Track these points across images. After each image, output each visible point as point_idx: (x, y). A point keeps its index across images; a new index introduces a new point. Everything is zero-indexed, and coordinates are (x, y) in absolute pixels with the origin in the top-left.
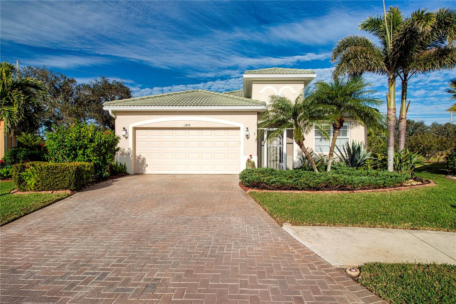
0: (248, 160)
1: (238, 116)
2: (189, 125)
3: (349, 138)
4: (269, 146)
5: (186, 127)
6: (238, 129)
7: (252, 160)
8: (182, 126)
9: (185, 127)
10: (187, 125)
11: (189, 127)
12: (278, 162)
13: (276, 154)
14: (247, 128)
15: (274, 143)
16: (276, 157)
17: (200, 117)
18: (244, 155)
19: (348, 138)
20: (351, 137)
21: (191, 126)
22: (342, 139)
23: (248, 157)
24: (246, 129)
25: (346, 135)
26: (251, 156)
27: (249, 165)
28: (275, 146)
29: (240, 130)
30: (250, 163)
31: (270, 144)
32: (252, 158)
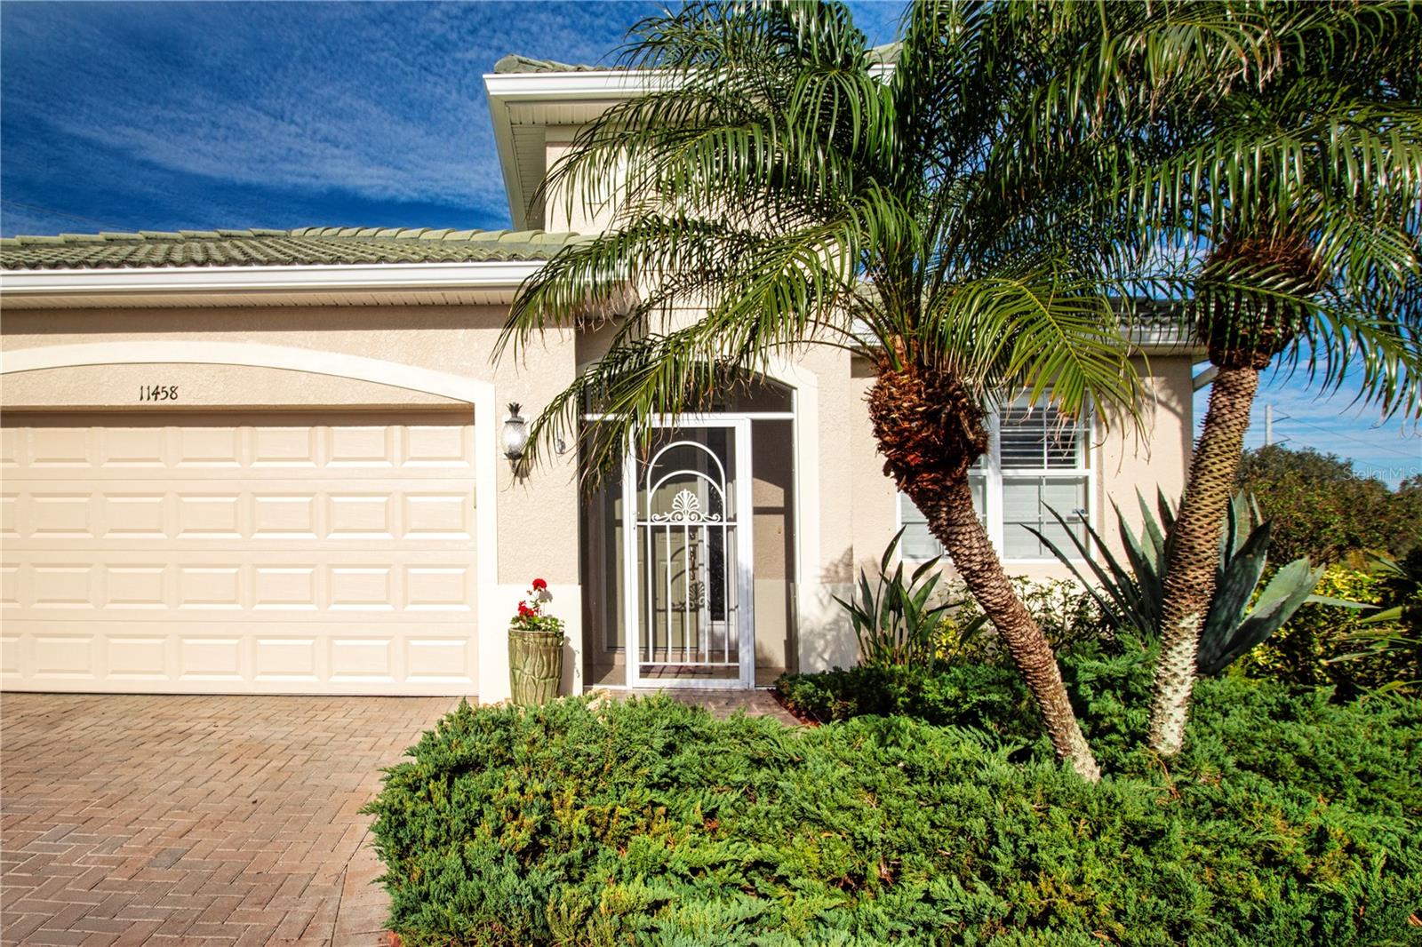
0: (522, 608)
1: (461, 333)
2: (173, 389)
3: (1092, 474)
4: (649, 524)
5: (152, 402)
6: (461, 414)
7: (547, 609)
8: (129, 398)
9: (145, 402)
10: (156, 394)
11: (168, 402)
12: (705, 613)
13: (693, 568)
14: (515, 409)
15: (681, 504)
16: (695, 589)
17: (234, 340)
18: (500, 579)
19: (1086, 480)
20: (1100, 473)
21: (185, 399)
22: (1051, 482)
23: (523, 593)
24: (509, 416)
25: (1070, 462)
26: (539, 584)
27: (526, 650)
28: (686, 523)
29: (472, 422)
30: (532, 638)
31: (656, 510)
32: (546, 597)
